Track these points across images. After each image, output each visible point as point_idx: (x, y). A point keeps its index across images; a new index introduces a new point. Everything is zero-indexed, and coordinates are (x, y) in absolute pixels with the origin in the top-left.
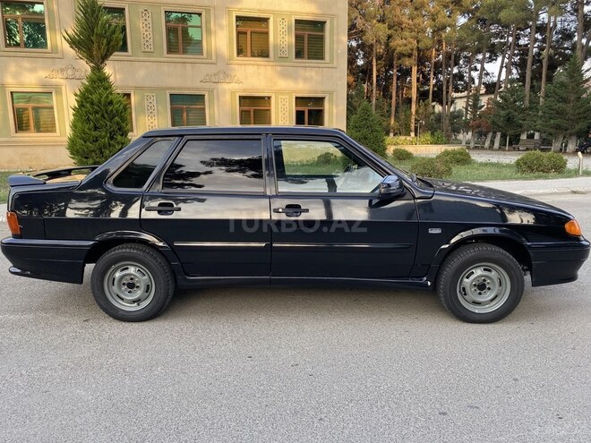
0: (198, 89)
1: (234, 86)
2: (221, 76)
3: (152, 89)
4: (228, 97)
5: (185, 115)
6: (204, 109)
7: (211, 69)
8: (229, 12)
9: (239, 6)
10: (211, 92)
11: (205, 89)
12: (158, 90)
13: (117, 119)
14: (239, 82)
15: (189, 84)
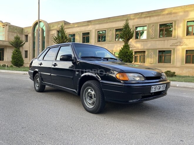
0: (169, 48)
1: (184, 47)
2: (179, 43)
3: (152, 49)
4: (181, 51)
5: (163, 57)
6: (171, 55)
7: (174, 41)
8: (184, 20)
9: (189, 18)
10: (174, 49)
11: (171, 48)
12: (154, 50)
13: (128, 57)
14: (186, 45)
15: (166, 47)
